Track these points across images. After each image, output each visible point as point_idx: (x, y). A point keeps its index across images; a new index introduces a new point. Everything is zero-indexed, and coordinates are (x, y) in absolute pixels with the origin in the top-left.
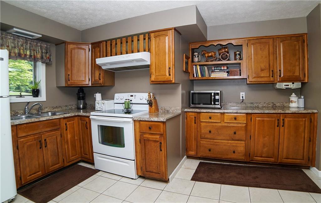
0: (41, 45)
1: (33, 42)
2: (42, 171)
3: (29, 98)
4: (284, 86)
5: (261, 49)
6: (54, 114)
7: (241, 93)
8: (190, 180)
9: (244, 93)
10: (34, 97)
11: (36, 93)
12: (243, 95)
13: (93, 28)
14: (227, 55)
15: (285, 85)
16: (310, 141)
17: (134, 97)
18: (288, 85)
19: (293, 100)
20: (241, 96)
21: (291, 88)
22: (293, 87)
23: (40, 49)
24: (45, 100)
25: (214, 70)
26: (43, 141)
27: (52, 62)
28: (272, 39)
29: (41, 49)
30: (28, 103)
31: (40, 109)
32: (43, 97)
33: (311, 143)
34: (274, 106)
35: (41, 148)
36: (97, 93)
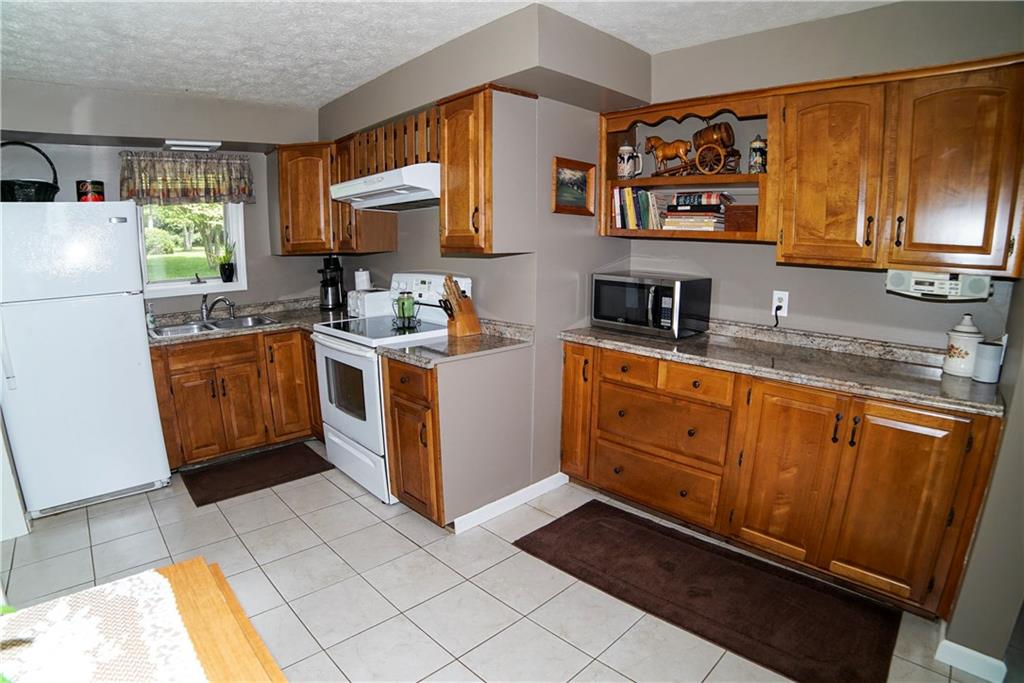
0: (228, 163)
1: (212, 159)
2: (219, 445)
3: (215, 285)
4: (913, 283)
5: (831, 128)
6: (259, 321)
7: (775, 292)
8: (513, 541)
9: (785, 295)
10: (225, 281)
11: (228, 272)
12: (780, 300)
13: (336, 100)
14: (719, 155)
15: (917, 283)
16: (950, 522)
17: (427, 285)
18: (932, 284)
19: (956, 346)
20: (776, 304)
21: (946, 296)
22: (953, 292)
23: (226, 172)
24: (246, 288)
25: (678, 205)
26: (219, 382)
27: (255, 198)
28: (883, 86)
29: (230, 171)
30: (205, 296)
31: (233, 309)
32: (241, 283)
33: (954, 530)
34: (888, 357)
35: (214, 396)
36: (358, 270)
